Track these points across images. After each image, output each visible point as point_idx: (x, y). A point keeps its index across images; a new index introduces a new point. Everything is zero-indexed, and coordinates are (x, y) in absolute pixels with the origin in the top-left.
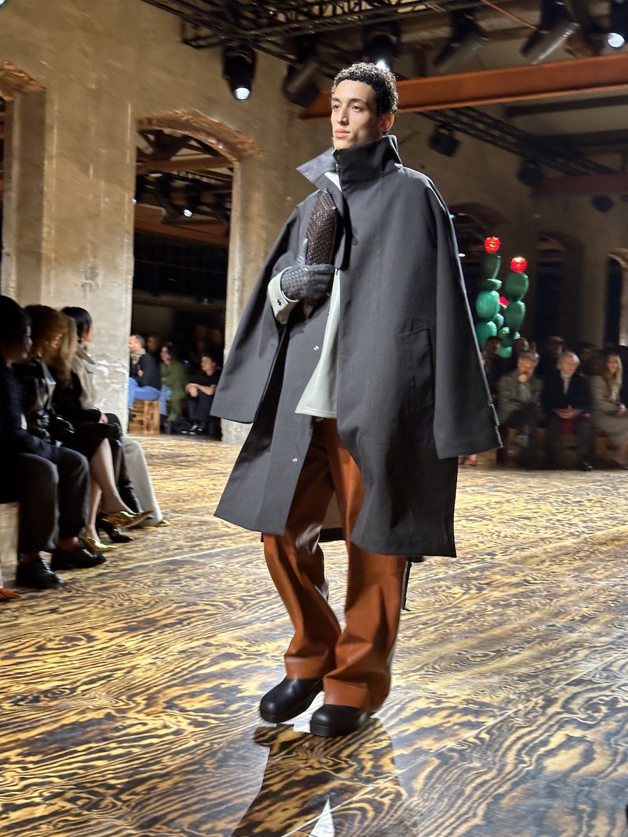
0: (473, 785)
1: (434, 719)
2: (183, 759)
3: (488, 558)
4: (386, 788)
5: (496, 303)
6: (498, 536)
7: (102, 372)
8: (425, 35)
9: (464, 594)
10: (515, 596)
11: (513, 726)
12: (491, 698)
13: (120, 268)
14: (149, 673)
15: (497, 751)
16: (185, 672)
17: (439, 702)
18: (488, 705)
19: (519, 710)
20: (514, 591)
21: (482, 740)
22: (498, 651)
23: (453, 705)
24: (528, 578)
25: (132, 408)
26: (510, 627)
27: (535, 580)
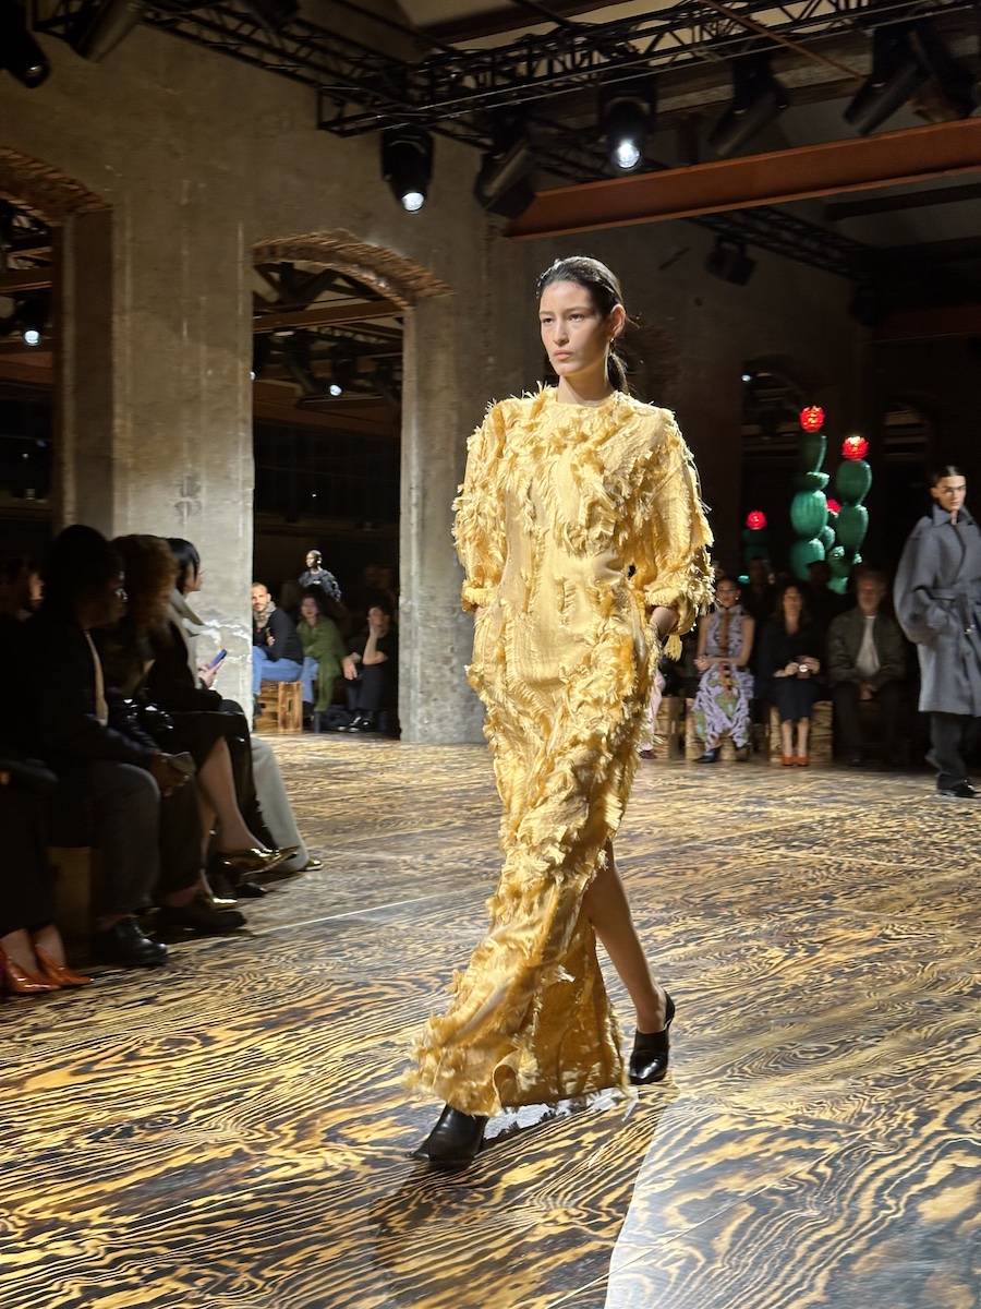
0: (808, 1242)
1: (745, 1146)
2: (355, 1215)
3: (822, 903)
4: (672, 1250)
5: (822, 510)
6: (838, 870)
7: (210, 639)
8: (694, 98)
9: (786, 958)
10: (866, 958)
11: (868, 1154)
12: (834, 1113)
13: (234, 477)
14: (299, 1090)
15: (844, 1191)
16: (355, 1087)
17: (751, 1121)
18: (829, 1124)
19: (878, 1130)
20: (864, 952)
21: (820, 1176)
22: (843, 1042)
23: (773, 1125)
24: (888, 932)
25: (259, 694)
26: (862, 1006)
27: (899, 934)
